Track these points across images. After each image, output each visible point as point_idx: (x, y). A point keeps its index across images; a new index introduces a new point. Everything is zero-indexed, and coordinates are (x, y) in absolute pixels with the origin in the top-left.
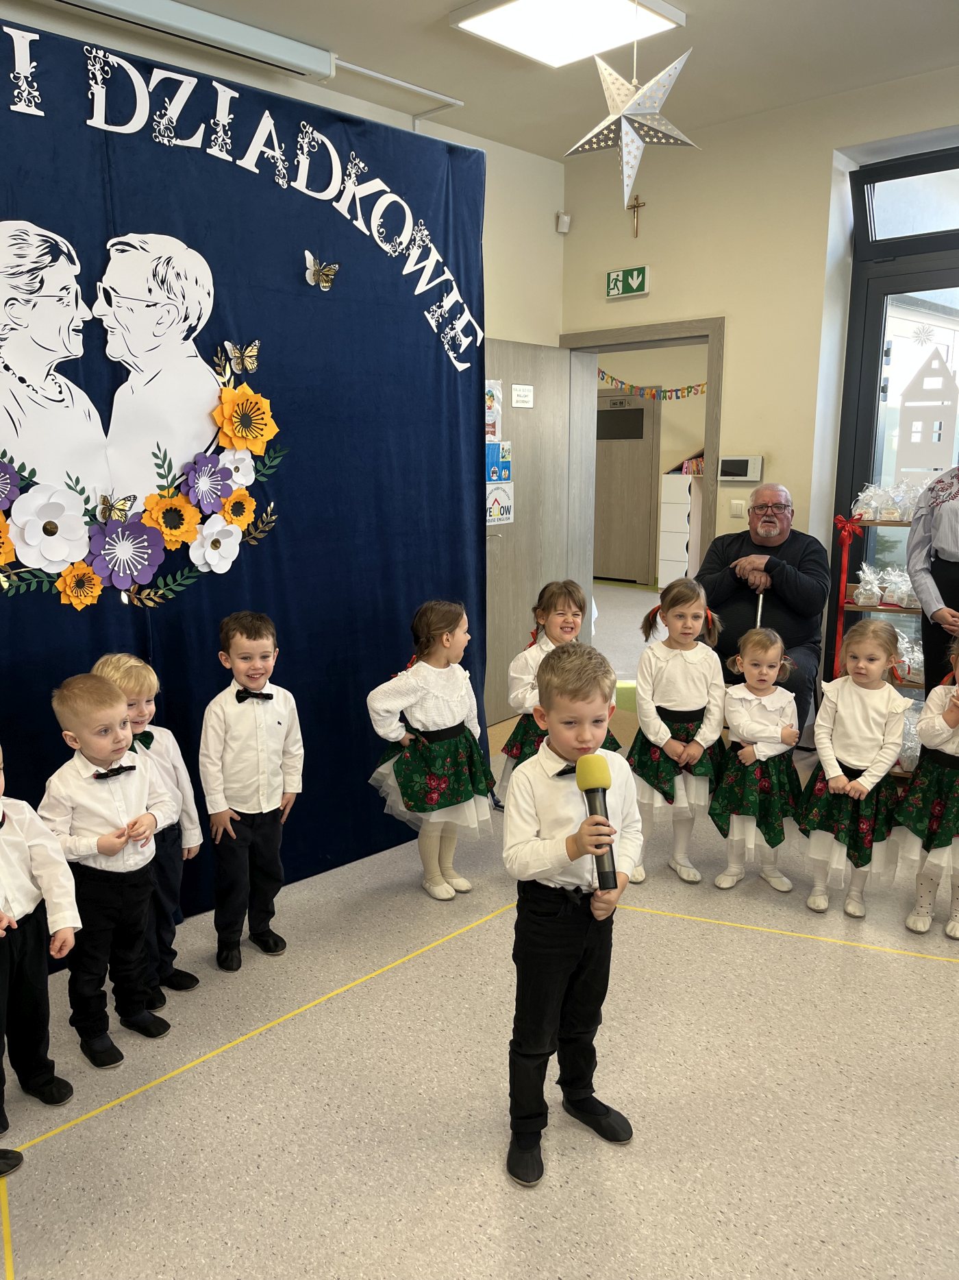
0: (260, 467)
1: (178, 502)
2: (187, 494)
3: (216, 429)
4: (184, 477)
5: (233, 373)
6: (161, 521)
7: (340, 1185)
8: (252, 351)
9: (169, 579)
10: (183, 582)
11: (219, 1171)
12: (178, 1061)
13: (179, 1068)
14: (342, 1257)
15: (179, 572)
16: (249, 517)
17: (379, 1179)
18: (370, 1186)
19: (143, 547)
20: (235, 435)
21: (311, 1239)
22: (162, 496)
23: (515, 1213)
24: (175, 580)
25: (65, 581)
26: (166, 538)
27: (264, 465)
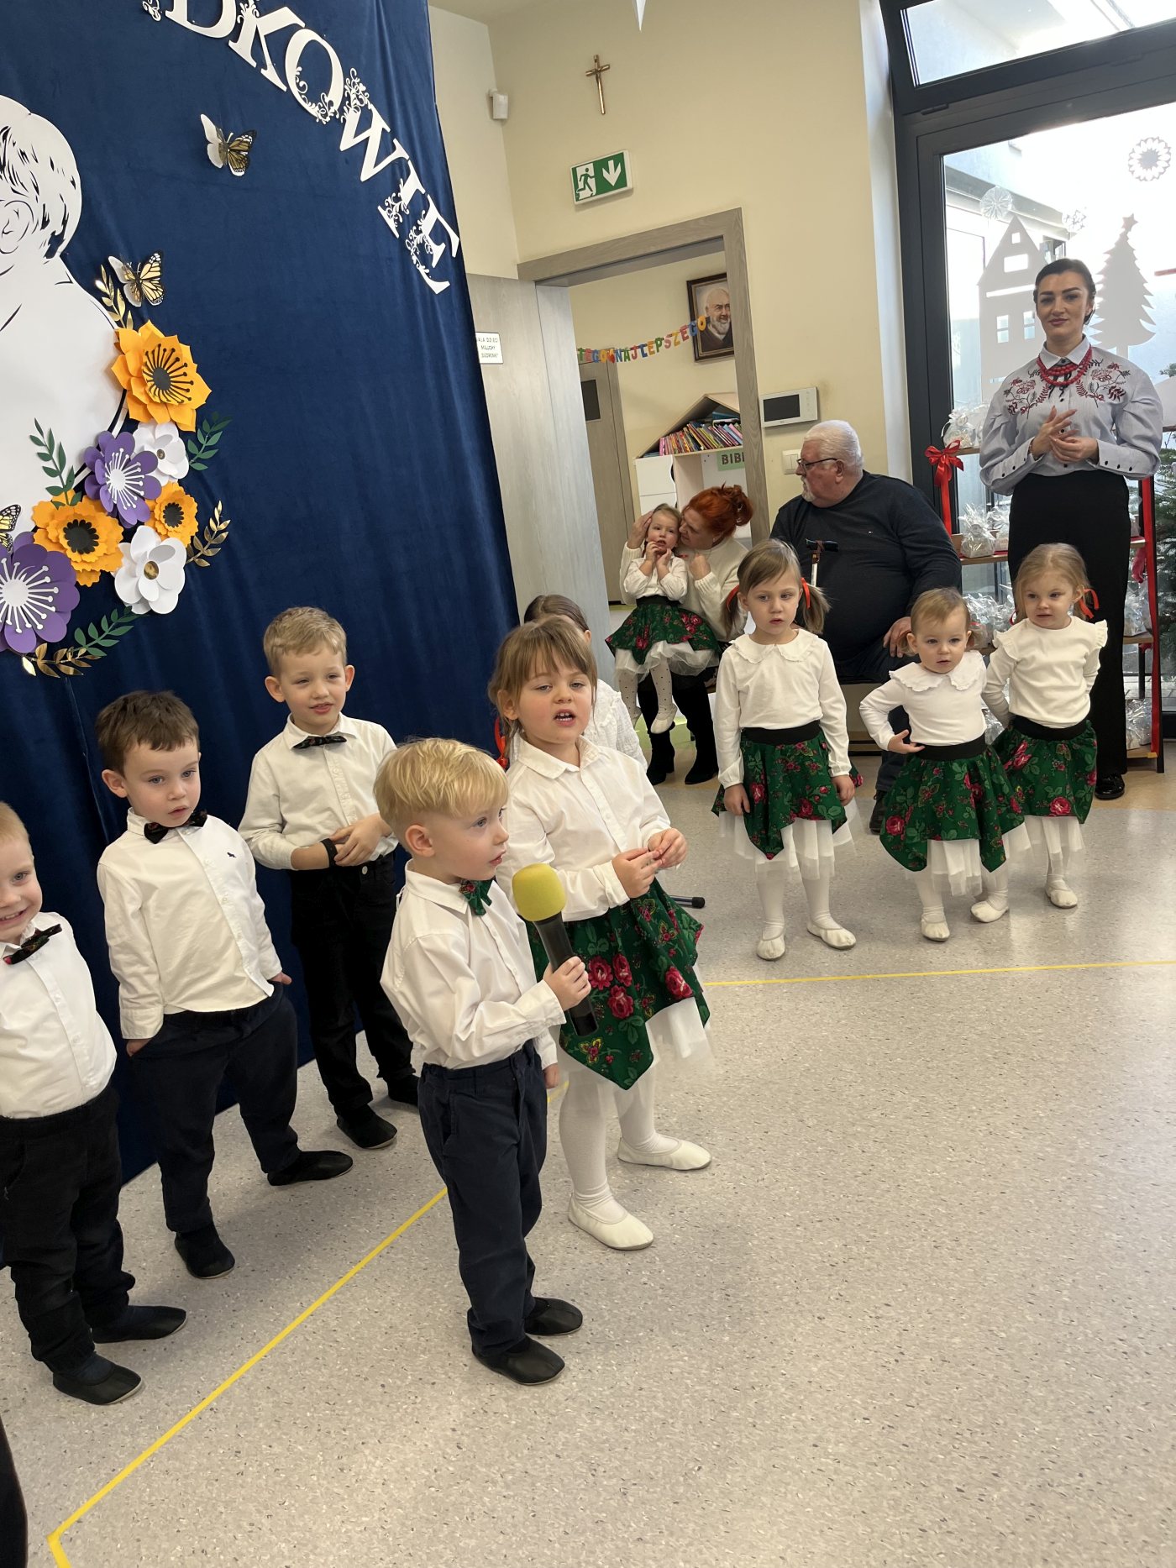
0: (193, 449)
1: (85, 510)
2: (97, 497)
3: (120, 395)
4: (86, 472)
5: (128, 306)
6: (64, 542)
7: (590, 1441)
8: (151, 270)
9: (92, 630)
10: (113, 633)
11: (403, 1467)
12: (273, 1323)
13: (278, 1333)
14: (640, 1546)
15: (104, 619)
16: (190, 526)
17: (642, 1418)
18: (635, 1431)
19: (45, 585)
20: (151, 400)
21: (584, 1532)
22: (57, 504)
23: (853, 1414)
24: (101, 632)
26: (77, 567)
27: (199, 446)
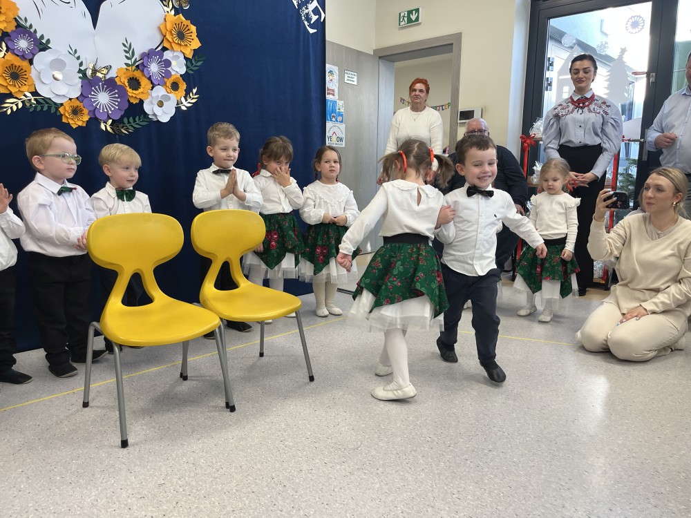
0: (189, 64)
3: (162, 38)
6: (127, 84)
9: (131, 120)
10: (140, 123)
15: (137, 116)
16: (181, 92)
19: (115, 97)
20: (174, 42)
22: (128, 70)
24: (135, 121)
25: (65, 108)
